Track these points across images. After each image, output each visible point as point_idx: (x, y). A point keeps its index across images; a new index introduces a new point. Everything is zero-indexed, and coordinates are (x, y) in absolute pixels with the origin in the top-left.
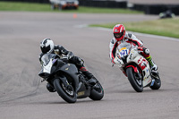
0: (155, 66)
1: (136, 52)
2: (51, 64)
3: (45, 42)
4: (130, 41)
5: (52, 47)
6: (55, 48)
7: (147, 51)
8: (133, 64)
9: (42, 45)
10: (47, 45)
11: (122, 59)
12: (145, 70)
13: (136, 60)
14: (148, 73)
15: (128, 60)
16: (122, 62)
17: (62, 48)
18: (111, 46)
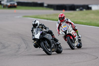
0: (80, 36)
1: (71, 28)
2: (39, 34)
3: (35, 21)
4: (67, 22)
5: (38, 24)
6: (40, 25)
7: (76, 28)
8: (70, 35)
9: (34, 23)
10: (36, 23)
11: (64, 32)
12: (75, 38)
13: (71, 33)
14: (77, 40)
15: (67, 33)
16: (64, 34)
17: (43, 25)
18: (58, 25)
